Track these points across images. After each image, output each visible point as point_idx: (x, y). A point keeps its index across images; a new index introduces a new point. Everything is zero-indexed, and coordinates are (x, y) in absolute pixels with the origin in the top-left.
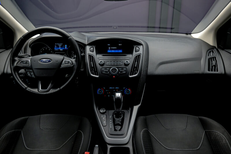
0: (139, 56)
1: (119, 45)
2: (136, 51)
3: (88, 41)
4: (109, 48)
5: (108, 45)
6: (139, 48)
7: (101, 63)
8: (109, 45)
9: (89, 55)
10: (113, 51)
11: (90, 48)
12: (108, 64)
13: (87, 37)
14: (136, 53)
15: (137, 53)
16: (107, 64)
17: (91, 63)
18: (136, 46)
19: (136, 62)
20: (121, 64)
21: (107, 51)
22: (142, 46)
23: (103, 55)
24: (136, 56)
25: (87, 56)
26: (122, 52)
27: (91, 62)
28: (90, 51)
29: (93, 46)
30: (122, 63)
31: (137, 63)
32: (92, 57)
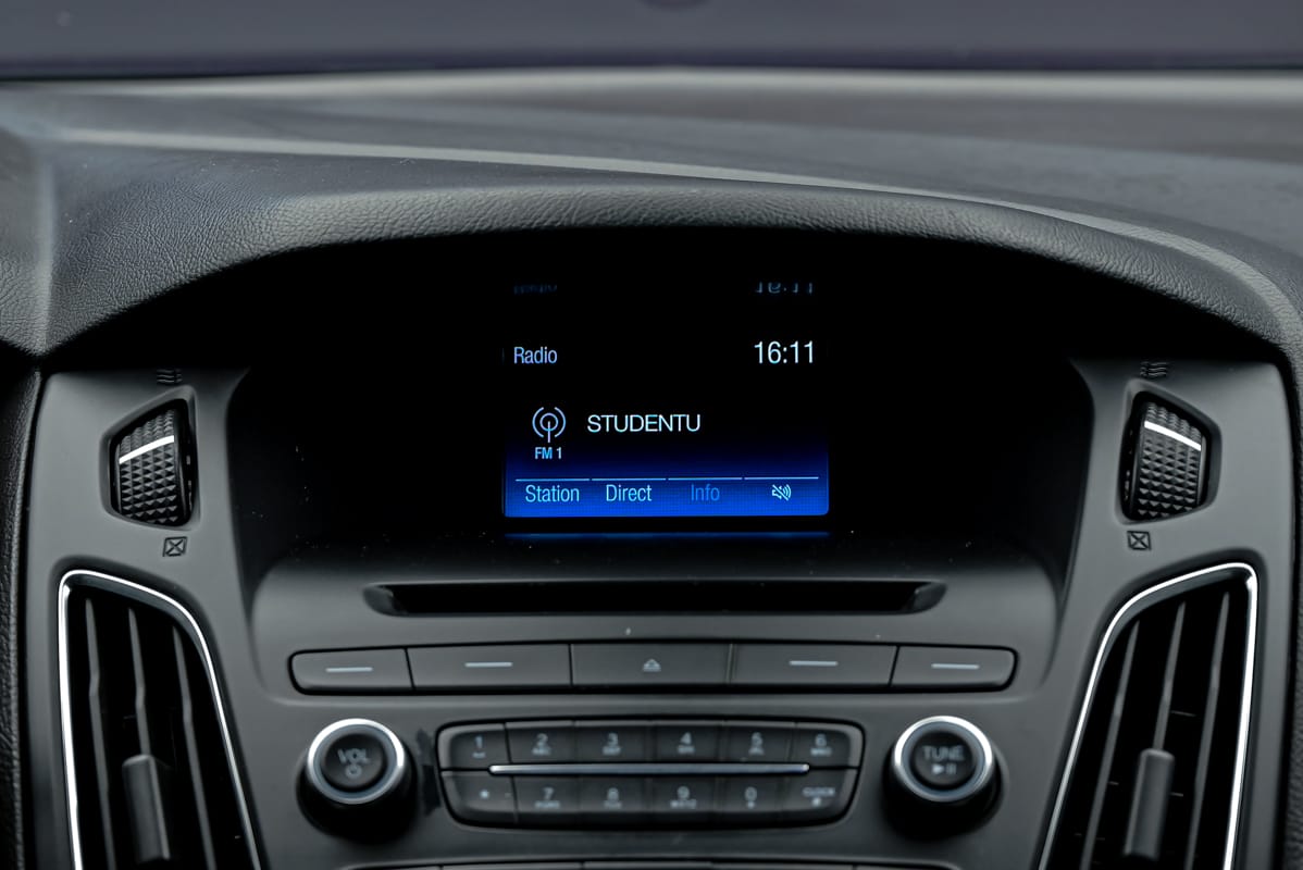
0: (1202, 601)
1: (770, 352)
2: (1133, 508)
3: (67, 277)
4: (548, 423)
5: (523, 356)
6: (1210, 434)
7: (359, 779)
8: (547, 356)
9: (80, 589)
10: (628, 496)
11: (114, 442)
12: (505, 805)
13: (61, 192)
14: (1140, 543)
15: (1176, 537)
16: (485, 800)
17: (119, 779)
18: (1135, 386)
19: (1159, 754)
20: (816, 797)
21: (493, 496)
22: (1271, 378)
23: (408, 602)
24: (1153, 620)
25: (49, 610)
26: (817, 505)
27: (122, 743)
28: (117, 503)
29: (186, 392)
30: (832, 770)
31: (1182, 776)
32: (159, 625)
